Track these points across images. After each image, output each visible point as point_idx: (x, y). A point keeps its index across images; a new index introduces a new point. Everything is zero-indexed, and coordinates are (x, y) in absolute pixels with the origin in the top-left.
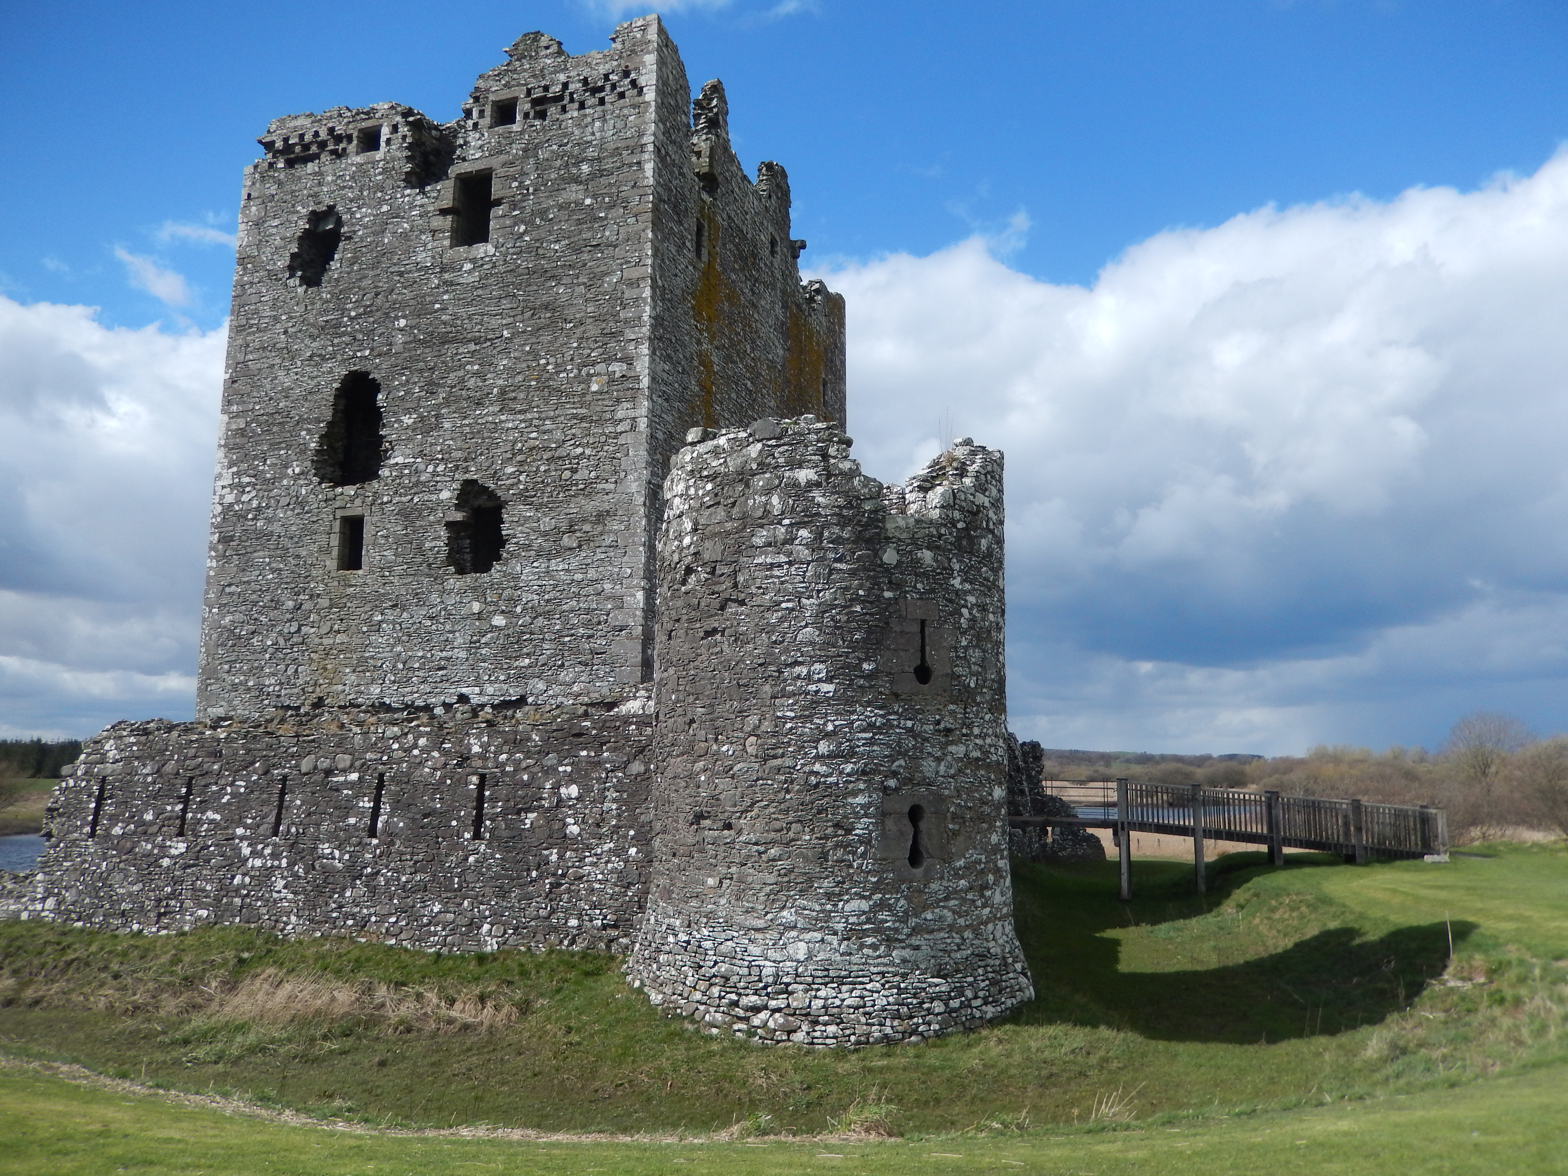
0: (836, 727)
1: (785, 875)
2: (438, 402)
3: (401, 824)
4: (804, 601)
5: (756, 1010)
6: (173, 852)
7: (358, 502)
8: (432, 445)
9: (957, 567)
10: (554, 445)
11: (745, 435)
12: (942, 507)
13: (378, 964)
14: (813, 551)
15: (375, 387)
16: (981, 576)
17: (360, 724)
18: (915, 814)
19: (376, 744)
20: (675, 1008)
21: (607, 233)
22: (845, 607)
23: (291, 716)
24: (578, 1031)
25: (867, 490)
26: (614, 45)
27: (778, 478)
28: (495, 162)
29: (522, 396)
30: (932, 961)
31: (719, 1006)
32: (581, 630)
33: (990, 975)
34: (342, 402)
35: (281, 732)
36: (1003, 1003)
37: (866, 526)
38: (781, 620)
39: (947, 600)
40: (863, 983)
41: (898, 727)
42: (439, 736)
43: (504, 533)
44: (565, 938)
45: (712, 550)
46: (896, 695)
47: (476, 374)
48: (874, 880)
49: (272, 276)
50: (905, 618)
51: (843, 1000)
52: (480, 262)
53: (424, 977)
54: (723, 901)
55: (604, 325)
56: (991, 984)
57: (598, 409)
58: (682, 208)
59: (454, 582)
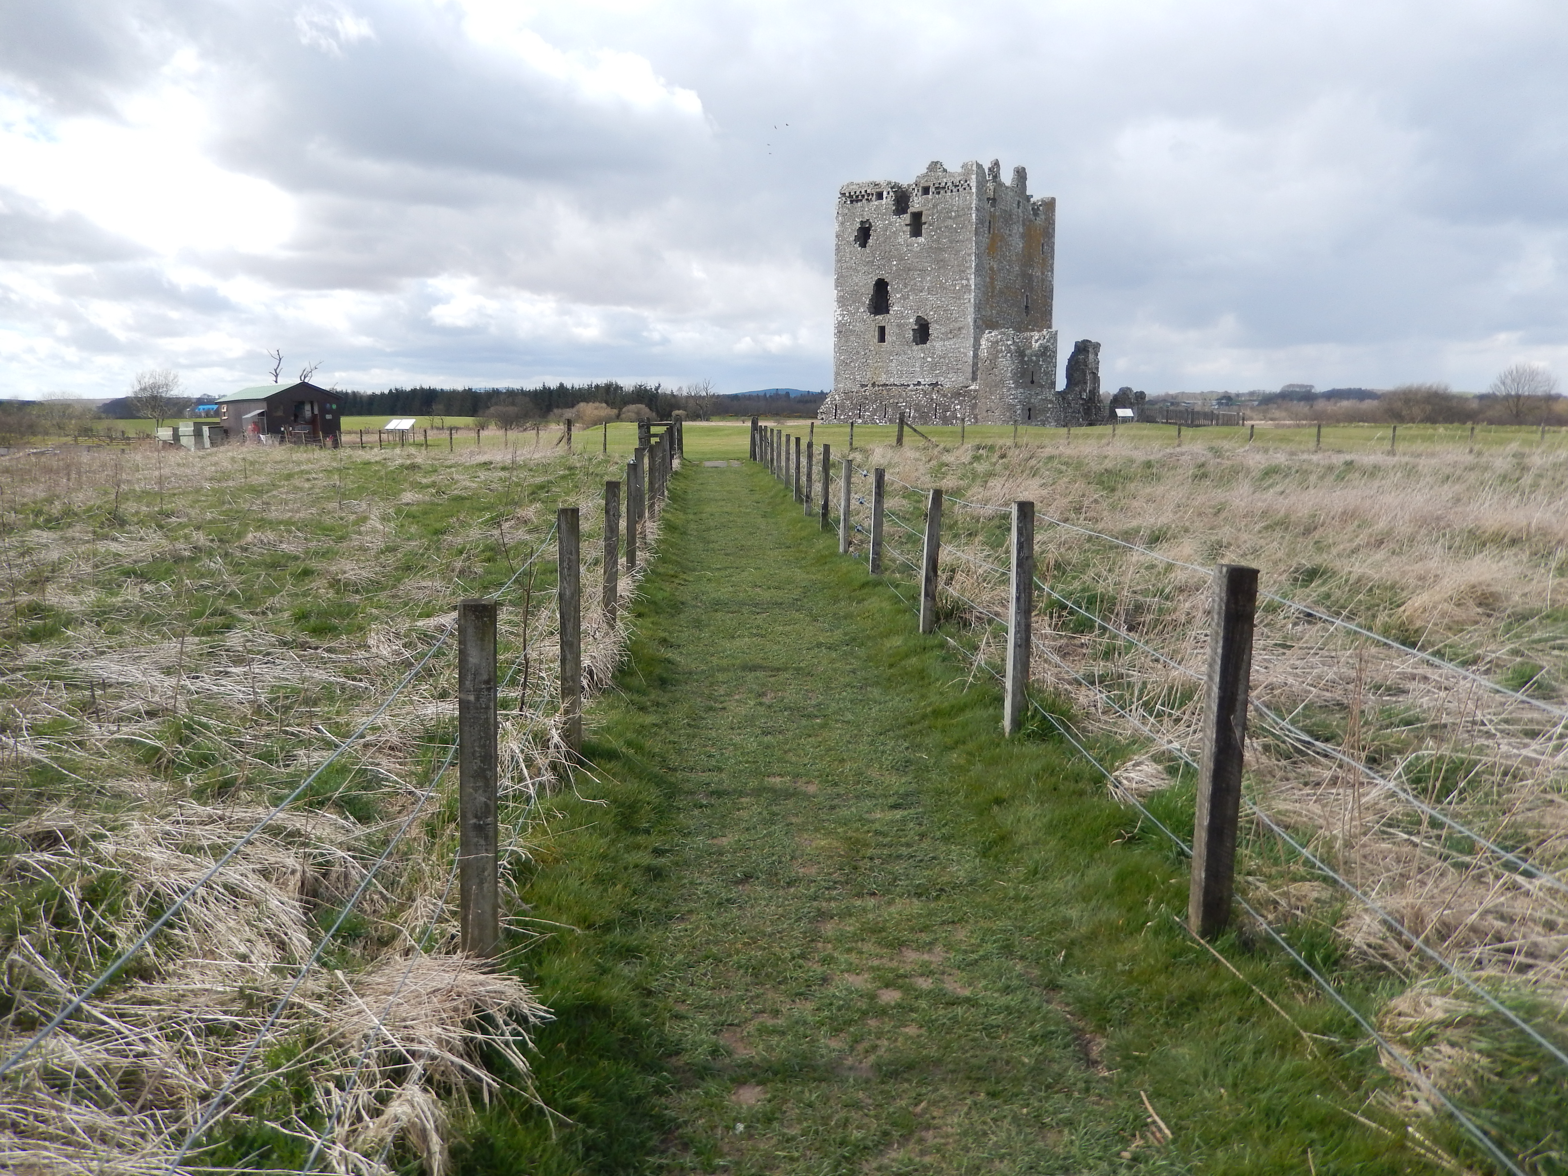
0: (1014, 393)
1: (1004, 421)
2: (908, 290)
4: (1008, 368)
7: (883, 321)
8: (906, 304)
9: (1041, 359)
10: (945, 306)
11: (998, 333)
12: (1039, 347)
14: (1011, 358)
15: (887, 284)
16: (1048, 360)
18: (1030, 410)
19: (909, 396)
21: (961, 237)
22: (1016, 370)
25: (1022, 345)
26: (962, 171)
27: (1004, 343)
28: (923, 209)
29: (935, 289)
32: (954, 363)
34: (876, 289)
37: (1021, 353)
38: (1004, 372)
39: (1038, 367)
41: (1027, 393)
42: (925, 394)
43: (930, 333)
46: (1027, 387)
47: (920, 281)
49: (849, 243)
50: (1029, 371)
52: (920, 244)
55: (960, 268)
57: (959, 295)
58: (985, 220)
59: (915, 348)
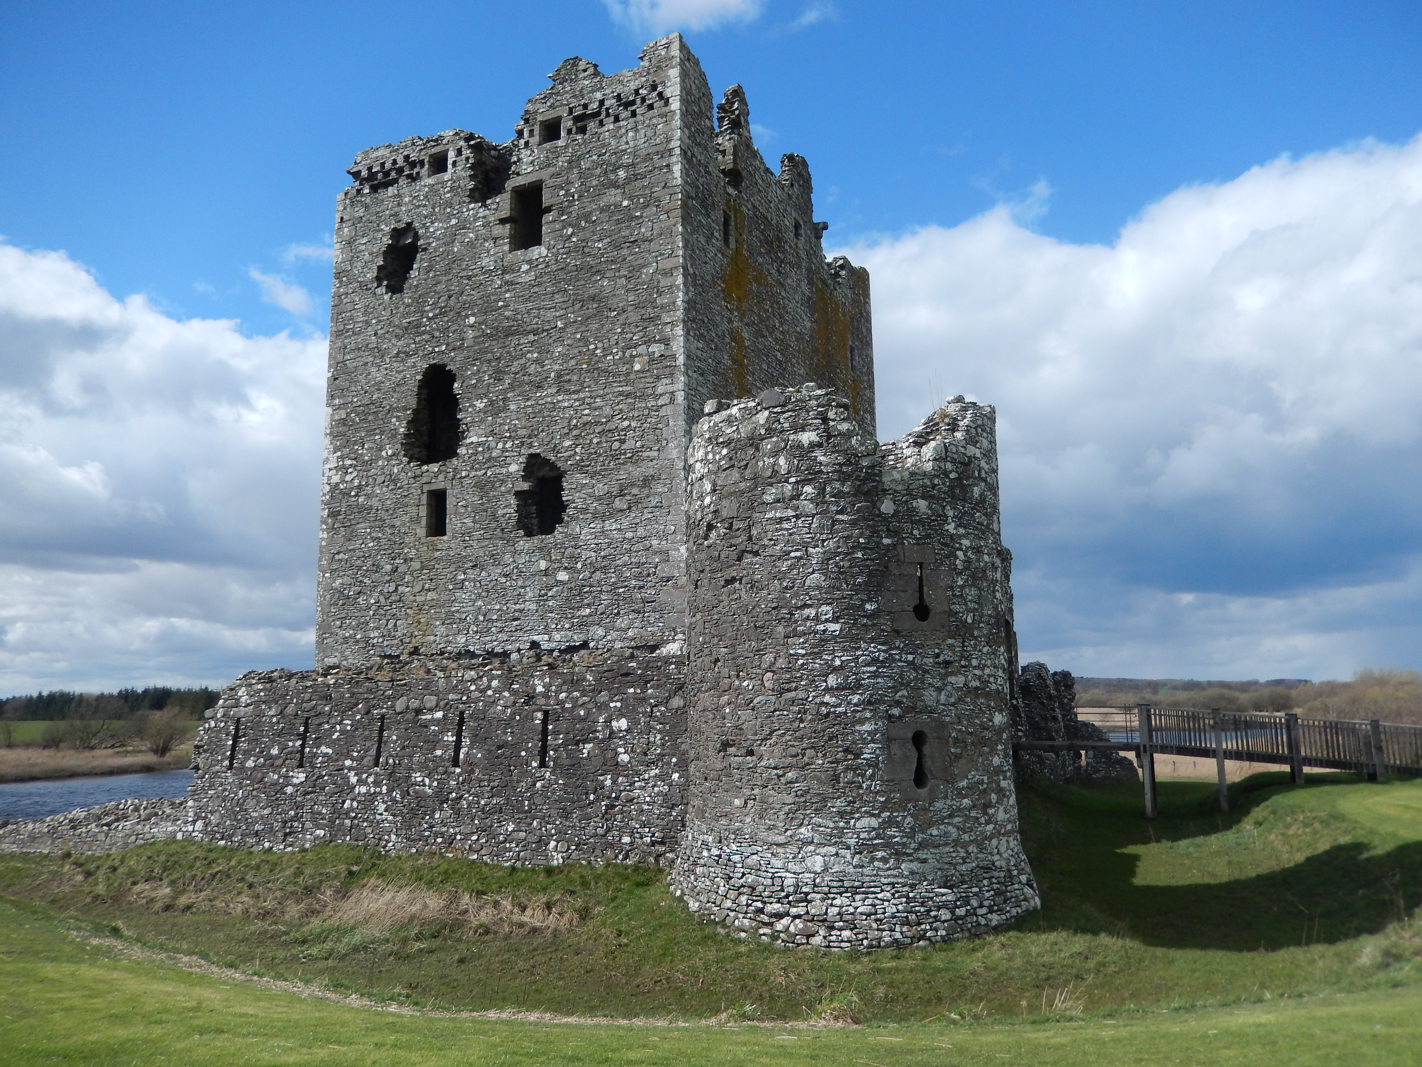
0: (843, 662)
1: (802, 796)
2: (504, 387)
3: (479, 755)
4: (810, 550)
5: (779, 916)
6: (295, 781)
7: (441, 477)
8: (500, 425)
9: (951, 513)
10: (604, 420)
11: (754, 404)
12: (935, 460)
13: (463, 876)
14: (817, 505)
15: (451, 377)
16: (974, 520)
17: (443, 669)
18: (918, 739)
19: (457, 686)
20: (710, 915)
21: (643, 230)
22: (847, 554)
23: (387, 664)
24: (627, 934)
25: (864, 448)
26: (642, 63)
27: (784, 441)
28: (544, 175)
29: (575, 378)
30: (939, 873)
31: (746, 913)
32: (633, 582)
33: (995, 886)
34: (425, 392)
35: (379, 678)
36: (1008, 912)
37: (864, 481)
38: (791, 568)
39: (942, 544)
40: (875, 893)
41: (900, 660)
42: (509, 678)
43: (564, 499)
44: (620, 853)
45: (728, 508)
46: (897, 632)
47: (536, 361)
48: (882, 799)
49: (363, 286)
50: (903, 562)
51: (856, 908)
52: (536, 263)
53: (500, 888)
54: (748, 819)
55: (643, 312)
56: (996, 894)
57: (641, 386)
58: (710, 202)
59: (524, 544)
